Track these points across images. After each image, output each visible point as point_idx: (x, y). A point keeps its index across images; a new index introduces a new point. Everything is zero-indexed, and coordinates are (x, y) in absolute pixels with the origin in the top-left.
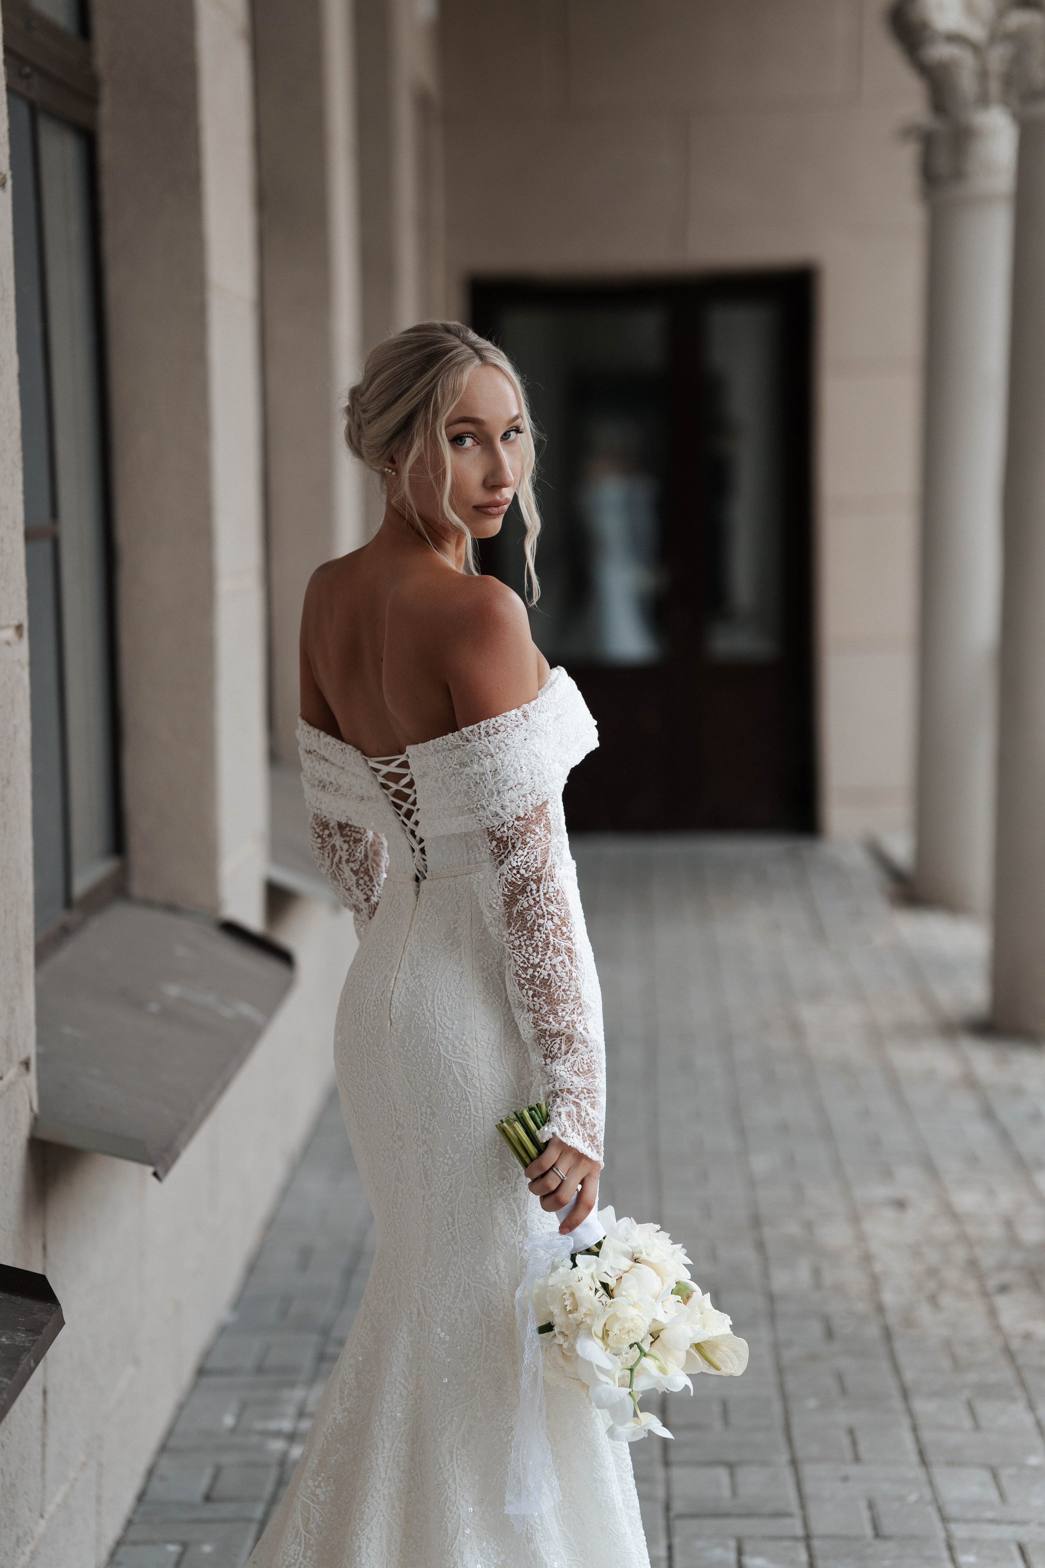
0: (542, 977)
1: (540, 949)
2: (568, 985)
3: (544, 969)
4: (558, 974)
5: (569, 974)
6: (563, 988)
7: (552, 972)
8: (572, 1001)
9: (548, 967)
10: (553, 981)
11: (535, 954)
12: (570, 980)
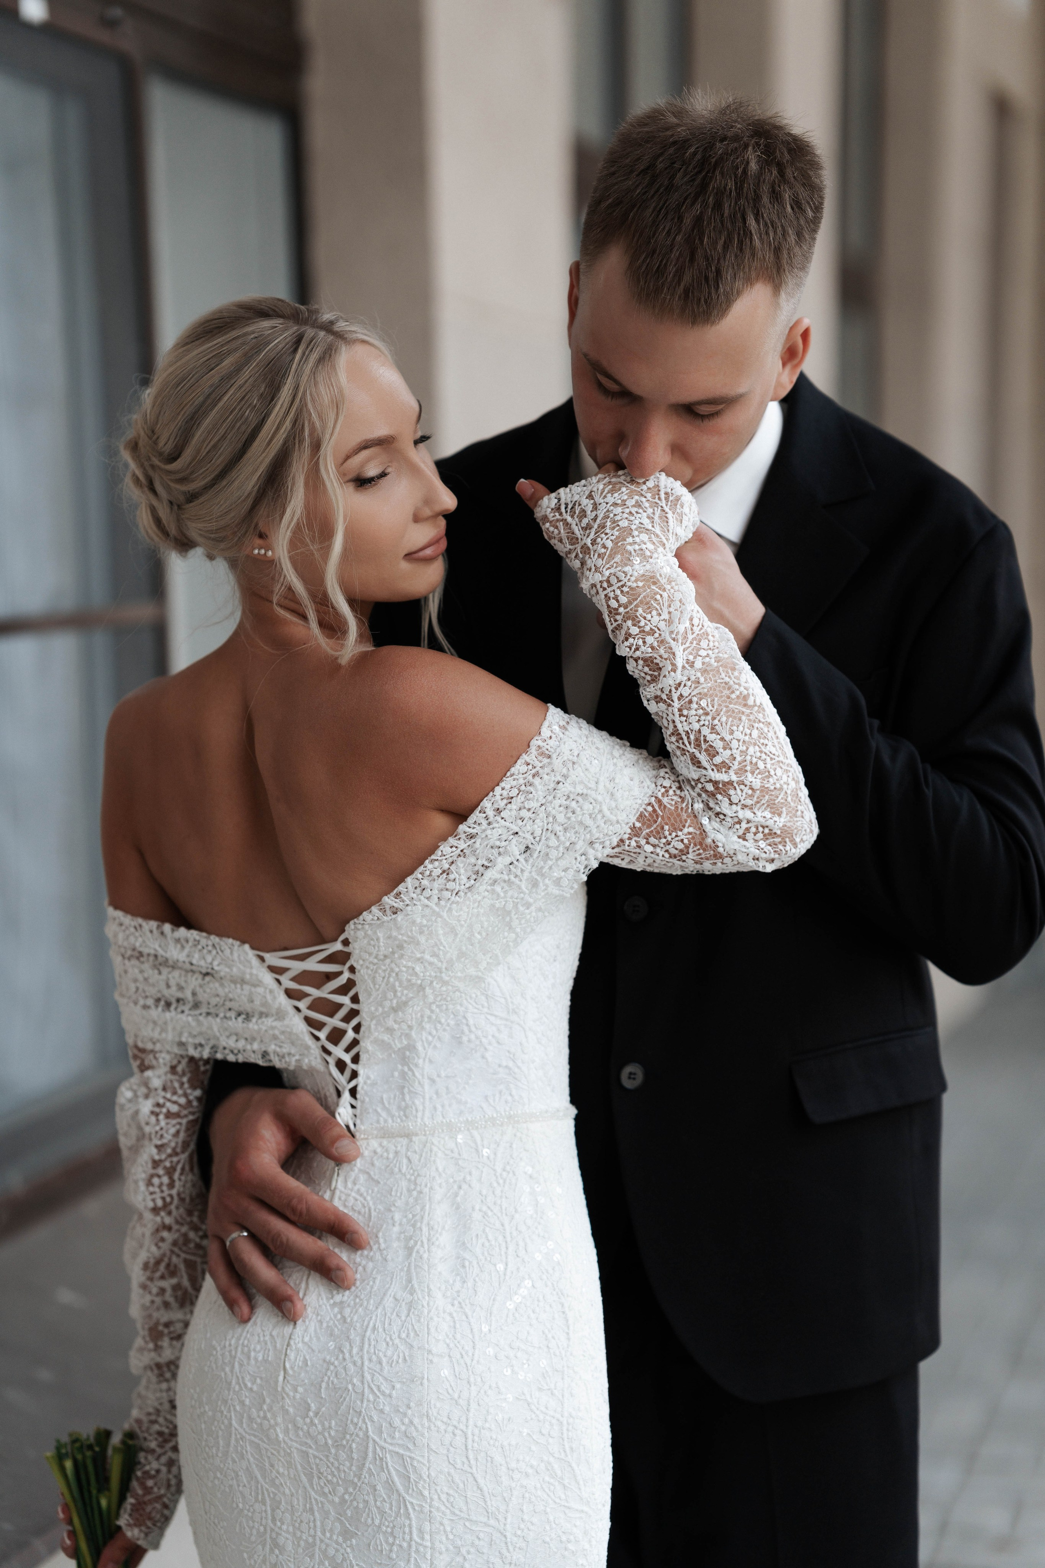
0: (741, 728)
1: (748, 768)
2: (702, 723)
3: (739, 741)
4: (719, 737)
5: (702, 738)
6: (709, 718)
7: (728, 737)
8: (690, 702)
9: (735, 744)
10: (724, 724)
11: (754, 760)
12: (699, 731)
